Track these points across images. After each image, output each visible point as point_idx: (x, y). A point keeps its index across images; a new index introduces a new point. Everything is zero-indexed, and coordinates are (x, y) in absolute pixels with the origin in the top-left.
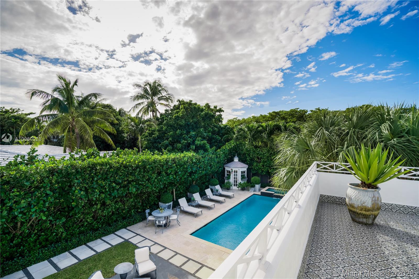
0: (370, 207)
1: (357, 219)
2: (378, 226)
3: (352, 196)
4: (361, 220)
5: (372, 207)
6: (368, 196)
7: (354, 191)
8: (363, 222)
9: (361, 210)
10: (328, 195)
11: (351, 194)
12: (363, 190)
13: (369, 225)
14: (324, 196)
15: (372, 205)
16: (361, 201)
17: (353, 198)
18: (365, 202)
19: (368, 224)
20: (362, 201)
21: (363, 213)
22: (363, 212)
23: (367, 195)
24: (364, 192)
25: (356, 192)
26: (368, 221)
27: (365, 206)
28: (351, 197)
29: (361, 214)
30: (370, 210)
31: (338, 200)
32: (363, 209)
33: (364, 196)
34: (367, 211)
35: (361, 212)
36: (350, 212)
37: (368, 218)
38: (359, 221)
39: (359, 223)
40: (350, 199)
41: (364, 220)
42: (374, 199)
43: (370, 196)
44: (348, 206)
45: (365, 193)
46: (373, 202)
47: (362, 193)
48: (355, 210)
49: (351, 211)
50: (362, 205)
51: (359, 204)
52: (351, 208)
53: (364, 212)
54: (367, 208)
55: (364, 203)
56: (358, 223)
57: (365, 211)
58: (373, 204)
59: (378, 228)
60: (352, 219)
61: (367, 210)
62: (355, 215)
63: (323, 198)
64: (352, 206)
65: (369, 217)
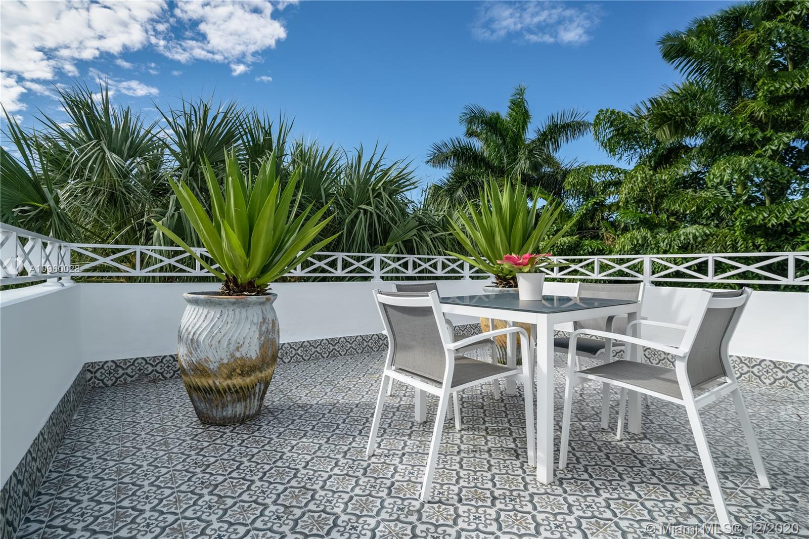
0: (254, 357)
1: (217, 414)
2: (271, 413)
3: (199, 332)
4: (229, 412)
5: (262, 355)
6: (249, 321)
7: (206, 311)
8: (235, 416)
9: (229, 377)
10: (115, 359)
11: (196, 327)
12: (234, 303)
13: (251, 418)
14: (102, 367)
15: (260, 349)
16: (229, 344)
17: (201, 339)
18: (241, 342)
19: (248, 417)
20: (233, 342)
21: (234, 386)
22: (235, 381)
23: (247, 318)
24: (237, 311)
25: (214, 313)
26: (248, 408)
27: (242, 358)
28: (195, 337)
29: (229, 389)
30: (255, 366)
31: (150, 368)
32: (234, 370)
33: (239, 323)
34: (247, 373)
35: (229, 382)
36: (194, 395)
37: (250, 396)
38: (224, 418)
39: (224, 423)
40: (193, 344)
41: (239, 409)
42: (264, 328)
43: (255, 321)
44: (186, 374)
45: (240, 313)
46: (263, 338)
47: (231, 313)
48: (211, 382)
49: (197, 389)
50: (233, 356)
51: (224, 356)
52: (197, 380)
53: (238, 381)
54: (248, 363)
55: (238, 349)
56: (219, 425)
57: (242, 374)
58: (262, 346)
59: (276, 418)
60: (201, 419)
61: (247, 369)
62: (210, 401)
63: (98, 375)
64: (200, 370)
65: (252, 391)
